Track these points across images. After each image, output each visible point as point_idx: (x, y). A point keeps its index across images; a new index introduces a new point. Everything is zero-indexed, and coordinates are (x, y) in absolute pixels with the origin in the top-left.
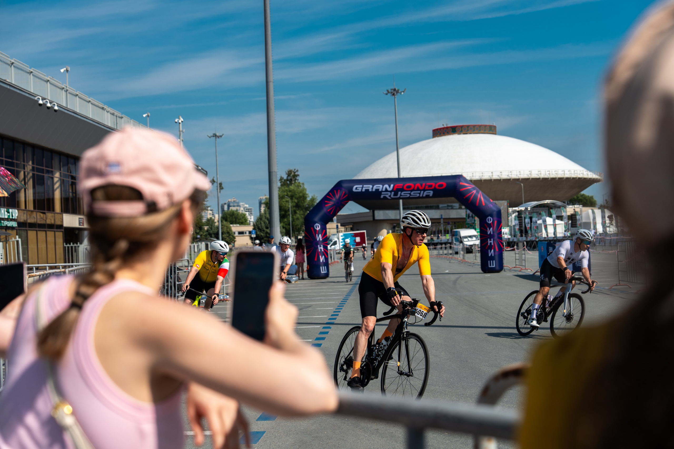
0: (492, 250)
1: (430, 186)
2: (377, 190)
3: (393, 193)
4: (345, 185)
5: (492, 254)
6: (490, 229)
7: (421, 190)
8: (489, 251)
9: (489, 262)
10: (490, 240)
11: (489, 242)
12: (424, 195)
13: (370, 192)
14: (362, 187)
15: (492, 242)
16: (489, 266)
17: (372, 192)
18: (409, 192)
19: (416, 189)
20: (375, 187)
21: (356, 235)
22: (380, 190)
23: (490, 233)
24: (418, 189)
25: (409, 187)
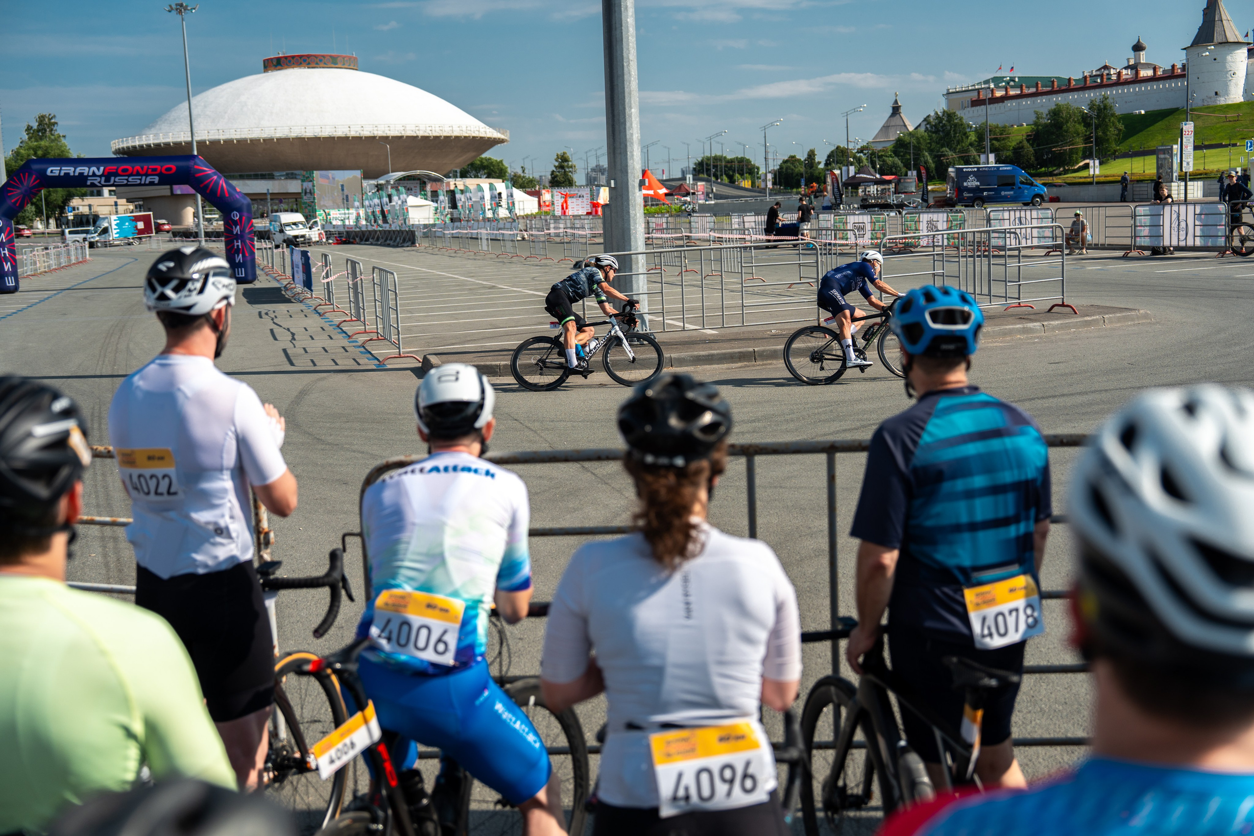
0: (241, 255)
1: (154, 170)
2: (81, 174)
3: (103, 179)
4: (35, 167)
5: (240, 261)
6: (236, 227)
7: (142, 175)
8: (236, 255)
10: (237, 242)
11: (236, 244)
12: (147, 182)
14: (60, 170)
15: (240, 244)
17: (74, 176)
18: (126, 178)
19: (135, 173)
20: (79, 170)
21: (137, 219)
22: (86, 174)
23: (237, 233)
24: (138, 174)
25: (125, 170)
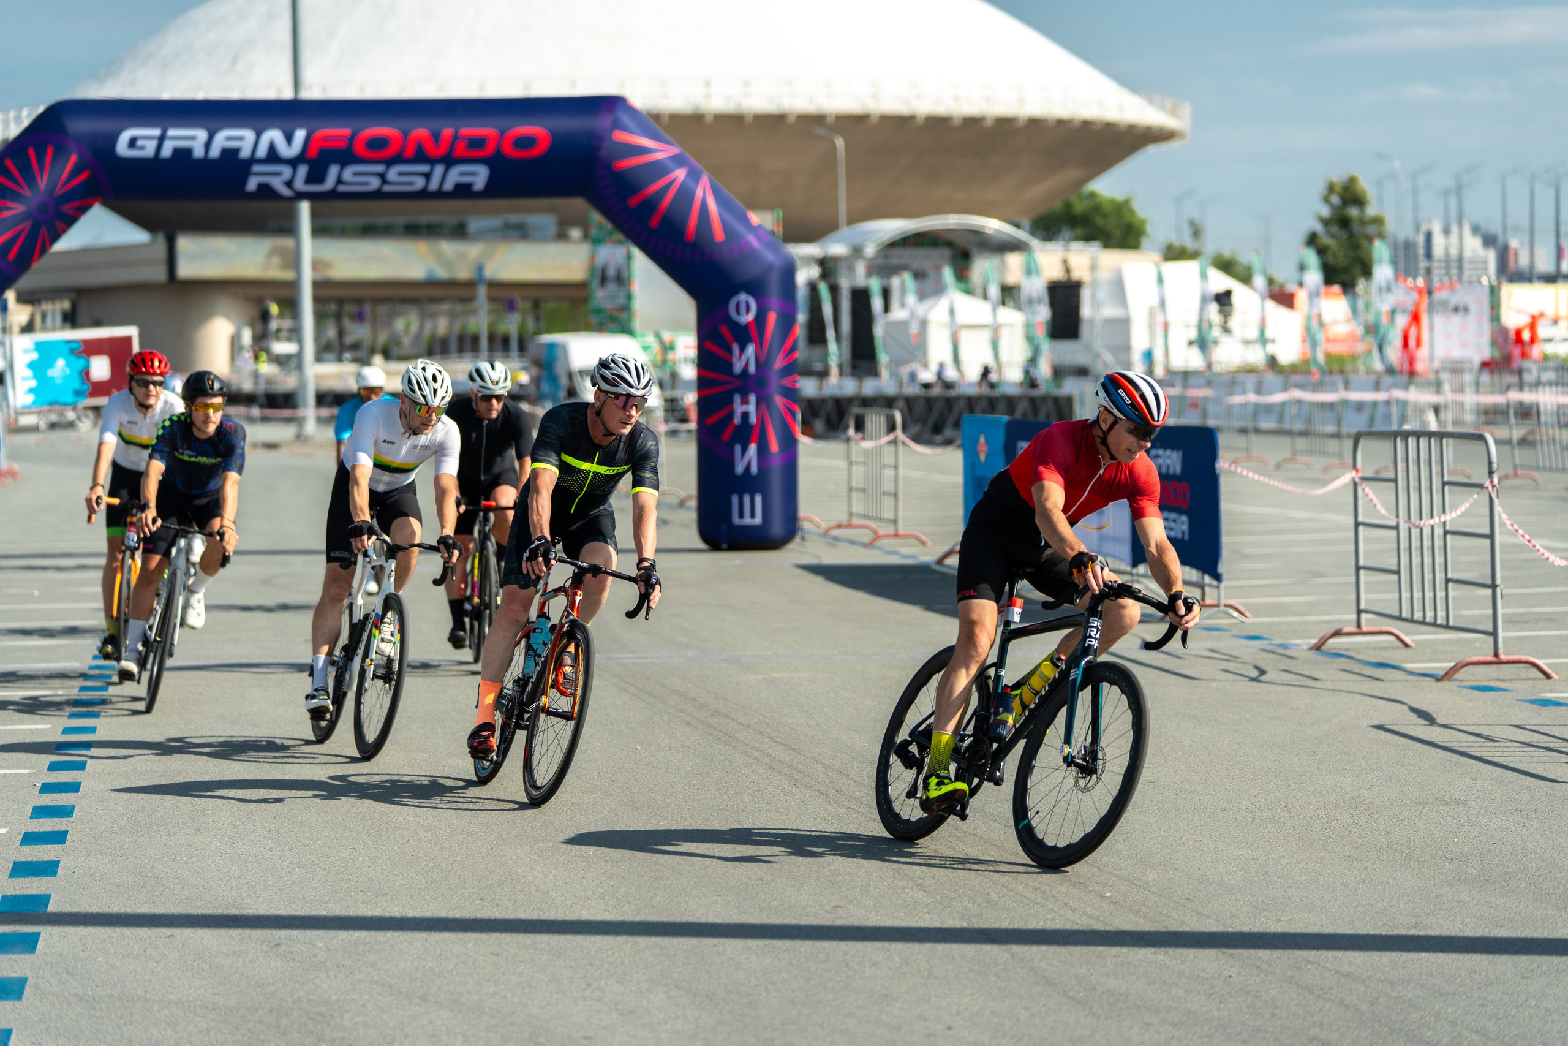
0: (753, 448)
1: (476, 143)
2: (230, 154)
3: (303, 170)
4: (78, 126)
5: (748, 467)
6: (742, 350)
7: (433, 162)
8: (738, 449)
9: (735, 499)
10: (745, 402)
11: (738, 409)
12: (449, 186)
13: (199, 161)
14: (161, 139)
15: (751, 408)
16: (736, 521)
17: (206, 161)
18: (380, 168)
19: (410, 152)
20: (224, 138)
21: (91, 348)
22: (245, 153)
23: (745, 369)
24: (420, 157)
25: (379, 143)
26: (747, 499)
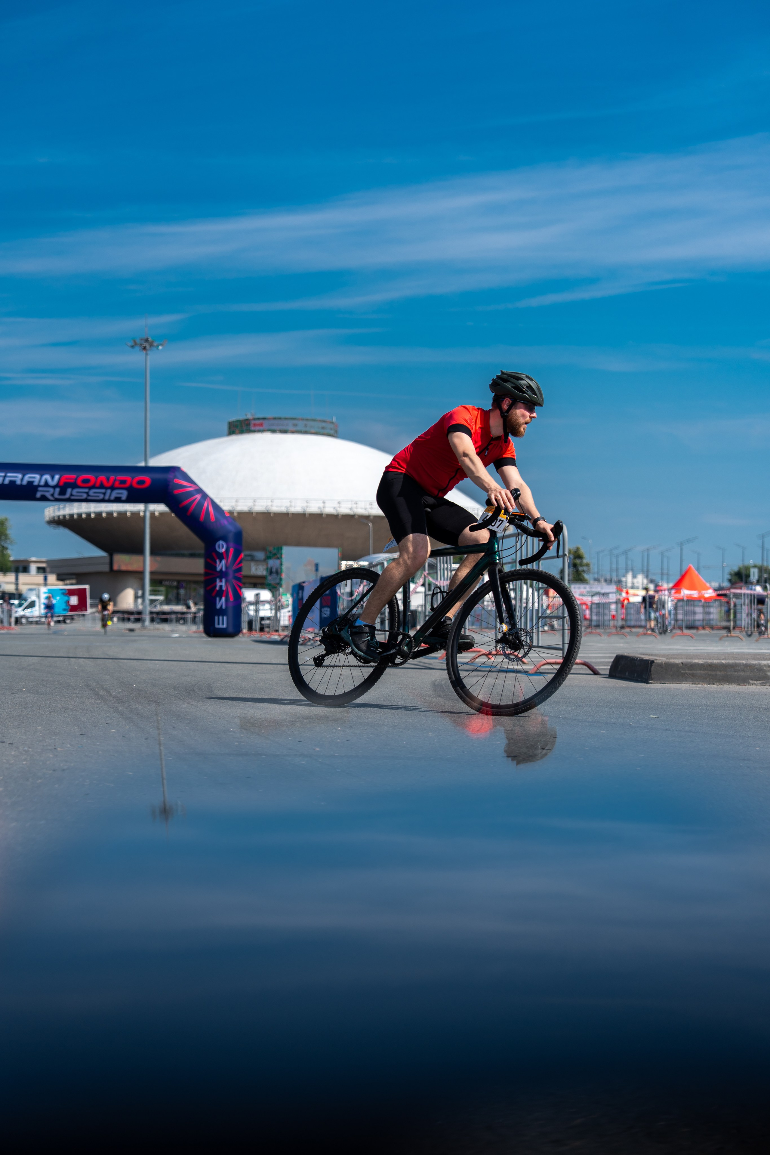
0: (223, 599)
1: (123, 482)
2: (30, 483)
3: (58, 490)
5: (222, 606)
6: (220, 562)
7: (106, 488)
8: (218, 599)
9: (216, 618)
10: (221, 581)
11: (218, 584)
12: (112, 498)
13: (18, 485)
14: (5, 477)
15: (223, 584)
16: (217, 626)
17: (21, 486)
18: (86, 490)
19: (98, 485)
20: (28, 478)
22: (36, 483)
23: (221, 569)
24: (102, 486)
25: (86, 481)
26: (221, 618)
